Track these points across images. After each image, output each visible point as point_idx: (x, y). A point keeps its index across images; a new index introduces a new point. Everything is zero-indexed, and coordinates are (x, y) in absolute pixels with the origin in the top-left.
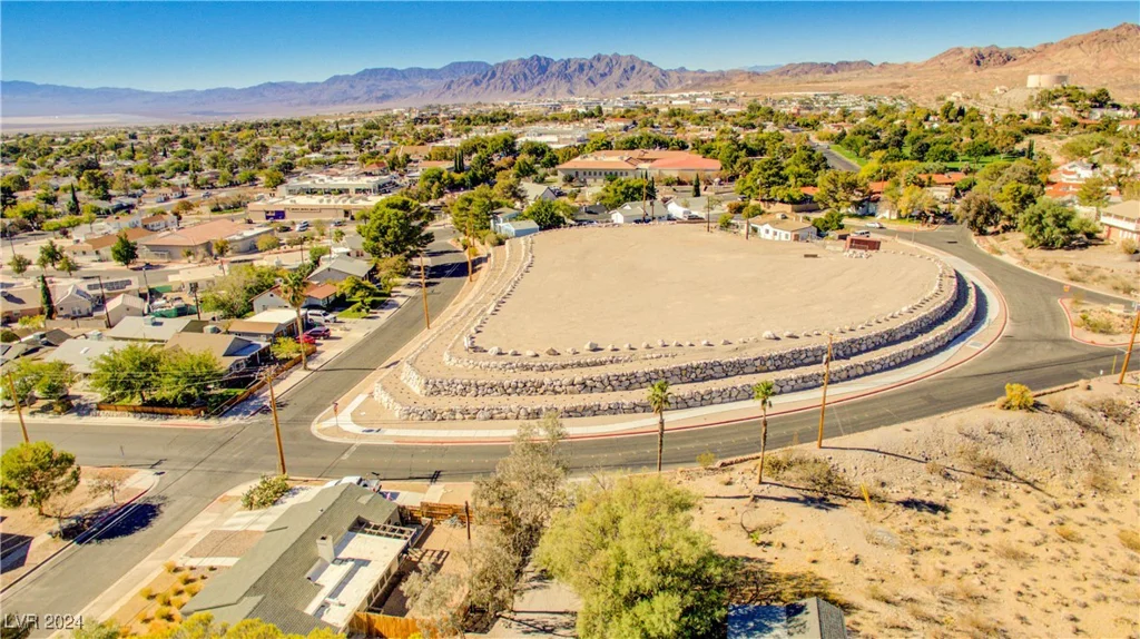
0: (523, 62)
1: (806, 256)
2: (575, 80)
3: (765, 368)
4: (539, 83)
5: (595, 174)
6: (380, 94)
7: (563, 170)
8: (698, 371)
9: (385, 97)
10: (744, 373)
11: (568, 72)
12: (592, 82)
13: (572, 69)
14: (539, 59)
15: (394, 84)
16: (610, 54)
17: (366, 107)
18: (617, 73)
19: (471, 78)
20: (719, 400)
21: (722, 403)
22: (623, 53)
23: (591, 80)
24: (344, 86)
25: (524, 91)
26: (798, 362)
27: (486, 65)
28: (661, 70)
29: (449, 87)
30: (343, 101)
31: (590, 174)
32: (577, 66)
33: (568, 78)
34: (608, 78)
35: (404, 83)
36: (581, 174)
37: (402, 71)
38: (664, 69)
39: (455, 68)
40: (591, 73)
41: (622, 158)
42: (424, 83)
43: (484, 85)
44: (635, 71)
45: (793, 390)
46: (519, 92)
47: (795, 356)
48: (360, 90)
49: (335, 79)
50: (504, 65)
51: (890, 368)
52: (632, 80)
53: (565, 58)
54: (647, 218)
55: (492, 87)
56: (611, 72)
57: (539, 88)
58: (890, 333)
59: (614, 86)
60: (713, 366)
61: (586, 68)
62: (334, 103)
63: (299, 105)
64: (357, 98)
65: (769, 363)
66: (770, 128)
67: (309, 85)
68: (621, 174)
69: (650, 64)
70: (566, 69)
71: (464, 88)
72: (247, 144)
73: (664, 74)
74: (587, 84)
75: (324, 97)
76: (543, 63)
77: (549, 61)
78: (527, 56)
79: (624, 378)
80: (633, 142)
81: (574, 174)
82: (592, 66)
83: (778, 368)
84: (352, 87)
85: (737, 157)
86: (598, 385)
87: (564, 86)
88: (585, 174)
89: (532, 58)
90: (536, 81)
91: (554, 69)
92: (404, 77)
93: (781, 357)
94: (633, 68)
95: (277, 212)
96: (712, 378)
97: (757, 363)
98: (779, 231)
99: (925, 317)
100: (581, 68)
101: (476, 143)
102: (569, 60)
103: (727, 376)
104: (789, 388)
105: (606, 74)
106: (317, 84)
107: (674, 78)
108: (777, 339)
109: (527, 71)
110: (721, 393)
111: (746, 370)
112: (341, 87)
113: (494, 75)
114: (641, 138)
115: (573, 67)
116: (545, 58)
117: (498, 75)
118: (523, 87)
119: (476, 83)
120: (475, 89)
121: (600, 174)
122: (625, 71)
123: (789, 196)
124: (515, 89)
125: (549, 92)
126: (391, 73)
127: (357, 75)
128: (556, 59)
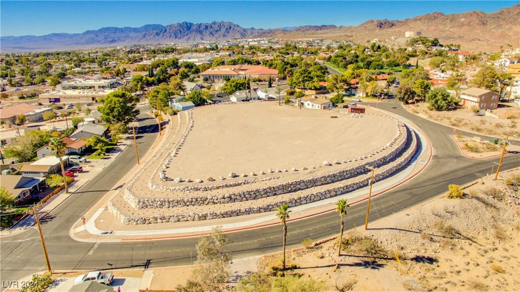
0: (180, 25)
1: (332, 117)
2: (204, 33)
3: (326, 182)
4: (187, 34)
5: (219, 77)
6: (110, 40)
7: (203, 75)
8: (292, 186)
9: (114, 41)
10: (316, 186)
11: (201, 30)
12: (212, 34)
13: (203, 28)
14: (187, 23)
15: (118, 34)
16: (220, 21)
17: (103, 46)
18: (223, 30)
19: (155, 32)
20: (305, 202)
21: (306, 203)
22: (226, 21)
23: (211, 33)
24: (93, 35)
25: (180, 38)
26: (343, 177)
27: (162, 26)
28: (243, 29)
29: (144, 37)
30: (92, 43)
31: (216, 77)
32: (204, 26)
33: (201, 32)
34: (219, 33)
35: (123, 34)
36: (211, 77)
37: (122, 29)
38: (245, 28)
39: (147, 27)
40: (211, 30)
41: (231, 69)
42: (132, 34)
43: (161, 35)
44: (232, 29)
45: (342, 193)
46: (178, 38)
47: (341, 174)
48: (101, 38)
49: (88, 32)
50: (170, 26)
51: (387, 177)
52: (230, 33)
53: (199, 23)
54: (248, 99)
55: (165, 36)
56: (220, 29)
57: (187, 37)
58: (384, 158)
59: (222, 36)
60: (299, 183)
61: (209, 27)
62: (88, 44)
63: (70, 44)
64: (99, 41)
65: (328, 179)
66: (296, 55)
67: (75, 35)
68: (231, 77)
69: (238, 26)
70: (200, 28)
71: (151, 36)
72: (41, 63)
73: (245, 30)
74: (210, 36)
75: (83, 40)
76: (189, 25)
77: (191, 24)
78: (181, 22)
79: (252, 193)
80: (235, 61)
81: (208, 77)
82: (211, 27)
83: (333, 182)
84: (97, 36)
85: (286, 68)
86: (238, 197)
87: (199, 36)
88: (213, 77)
89: (184, 23)
90: (186, 34)
91: (194, 28)
92: (122, 31)
93: (334, 176)
94: (230, 28)
95: (55, 99)
96: (300, 189)
97: (323, 179)
98: (314, 104)
99: (398, 148)
100: (206, 27)
101: (159, 62)
102: (201, 24)
103: (307, 188)
104: (340, 192)
105: (218, 31)
106: (79, 34)
107: (249, 32)
108: (331, 165)
109: (181, 29)
110: (305, 198)
111: (317, 184)
112: (92, 36)
113: (166, 31)
114: (239, 59)
115: (203, 27)
116: (190, 23)
117: (168, 30)
118: (180, 36)
119: (157, 34)
120: (157, 37)
121: (221, 77)
122: (227, 29)
123: (314, 86)
124: (176, 38)
125: (192, 38)
126: (116, 30)
127: (98, 30)
128: (195, 24)
